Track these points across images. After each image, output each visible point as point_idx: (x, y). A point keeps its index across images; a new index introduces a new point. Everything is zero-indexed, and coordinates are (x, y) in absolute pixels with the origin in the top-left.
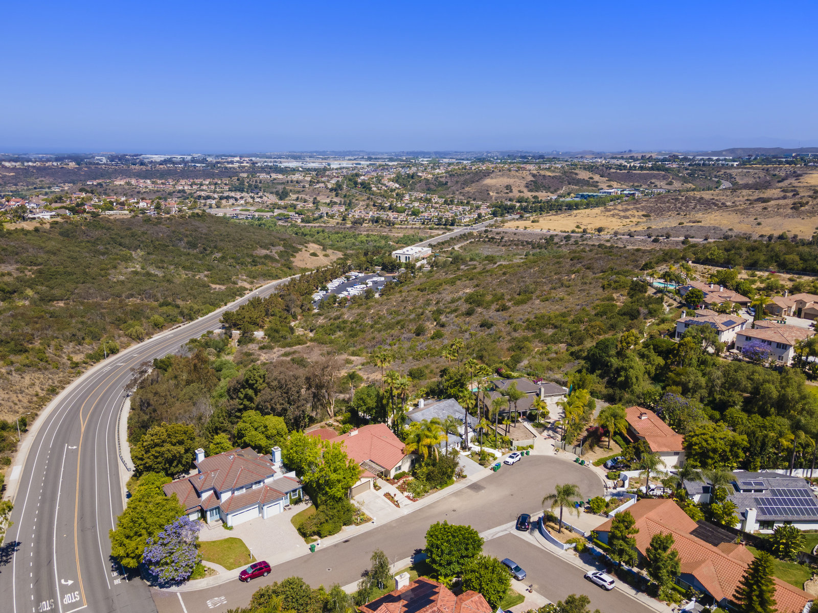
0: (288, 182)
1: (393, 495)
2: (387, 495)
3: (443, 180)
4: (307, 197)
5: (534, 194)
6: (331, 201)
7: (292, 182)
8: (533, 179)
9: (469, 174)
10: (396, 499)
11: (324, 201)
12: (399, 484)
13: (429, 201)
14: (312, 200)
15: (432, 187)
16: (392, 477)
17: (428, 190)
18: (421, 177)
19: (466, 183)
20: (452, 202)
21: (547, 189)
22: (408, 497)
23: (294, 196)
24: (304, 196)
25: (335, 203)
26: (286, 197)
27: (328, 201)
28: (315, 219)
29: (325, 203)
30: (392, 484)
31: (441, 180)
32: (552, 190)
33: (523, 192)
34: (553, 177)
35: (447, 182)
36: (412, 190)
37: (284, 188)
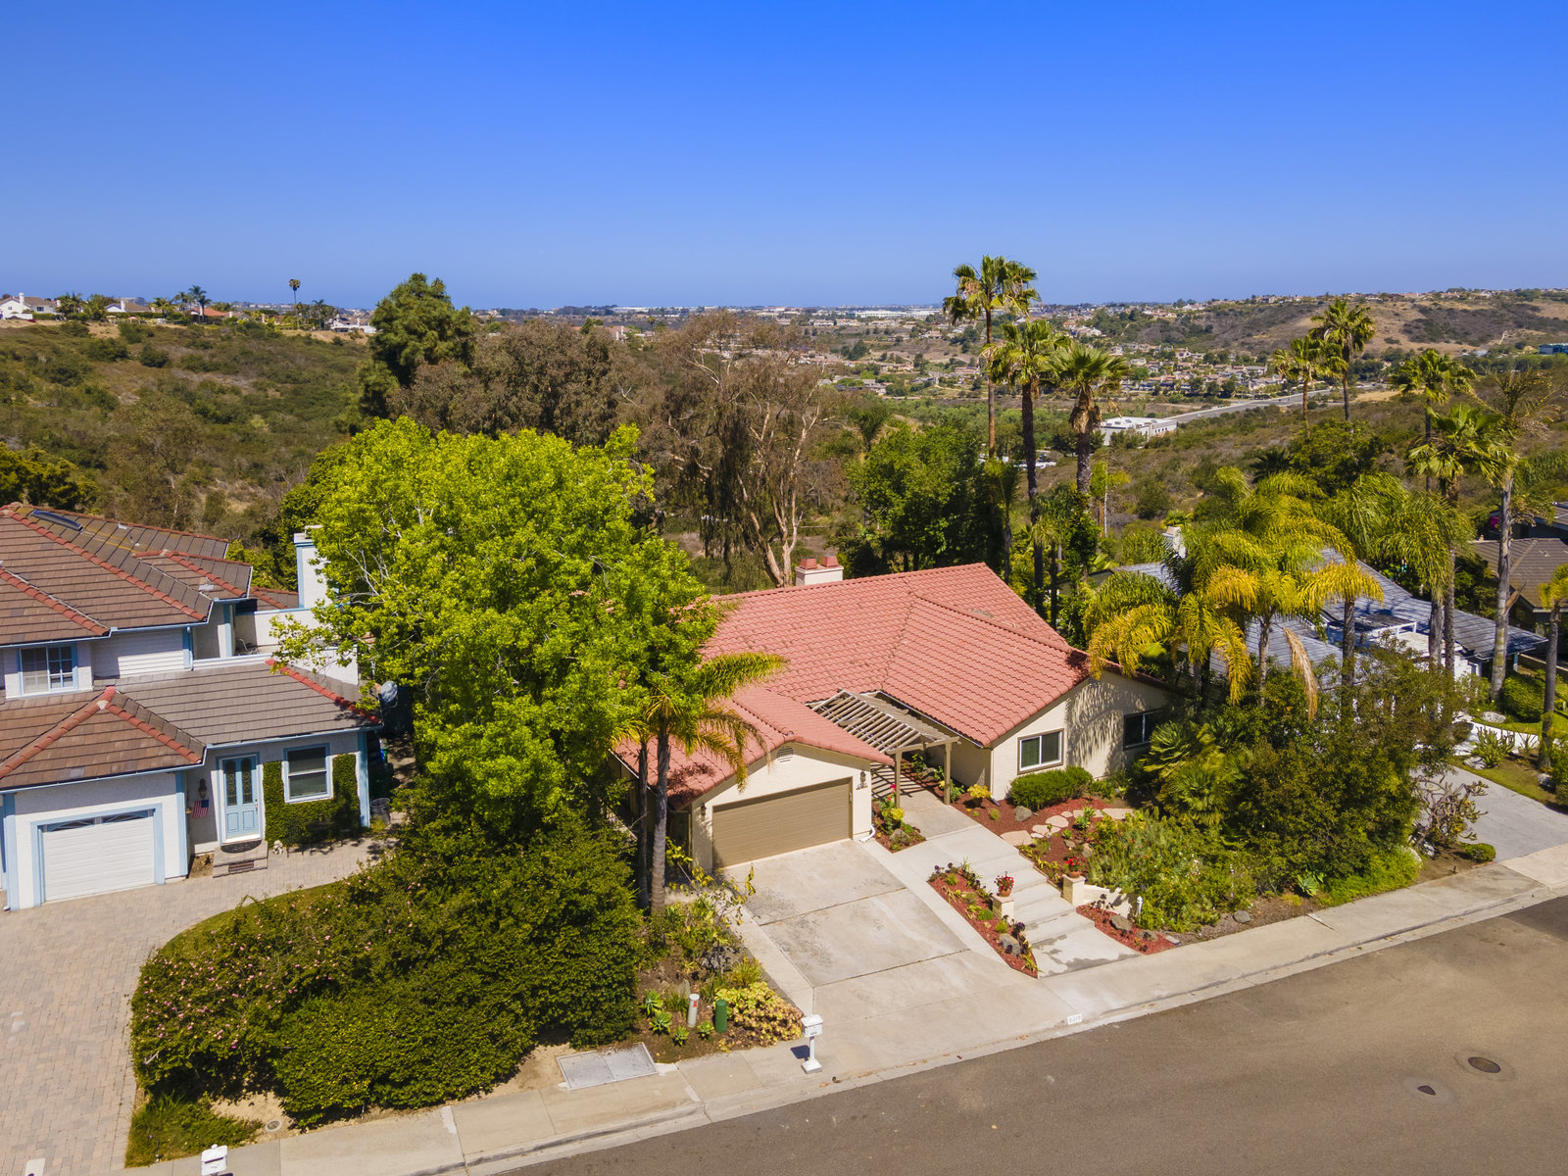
0: (868, 332)
1: (991, 888)
2: (955, 882)
3: (1202, 323)
4: (904, 355)
5: (1425, 346)
6: (952, 360)
7: (876, 331)
8: (1422, 317)
9: (1261, 311)
10: (1010, 909)
11: (938, 361)
12: (1040, 831)
13: (1170, 356)
14: (912, 358)
15: (1175, 334)
16: (999, 791)
17: (1167, 341)
18: (1151, 317)
19: (1254, 326)
20: (1223, 358)
21: (1461, 336)
22: (1098, 916)
23: (878, 354)
24: (896, 353)
25: (961, 364)
26: (862, 355)
27: (946, 360)
28: (914, 390)
29: (940, 365)
30: (998, 827)
31: (1196, 322)
32: (1473, 337)
33: (1397, 342)
34: (1475, 314)
35: (1211, 327)
36: (1130, 340)
37: (861, 342)
